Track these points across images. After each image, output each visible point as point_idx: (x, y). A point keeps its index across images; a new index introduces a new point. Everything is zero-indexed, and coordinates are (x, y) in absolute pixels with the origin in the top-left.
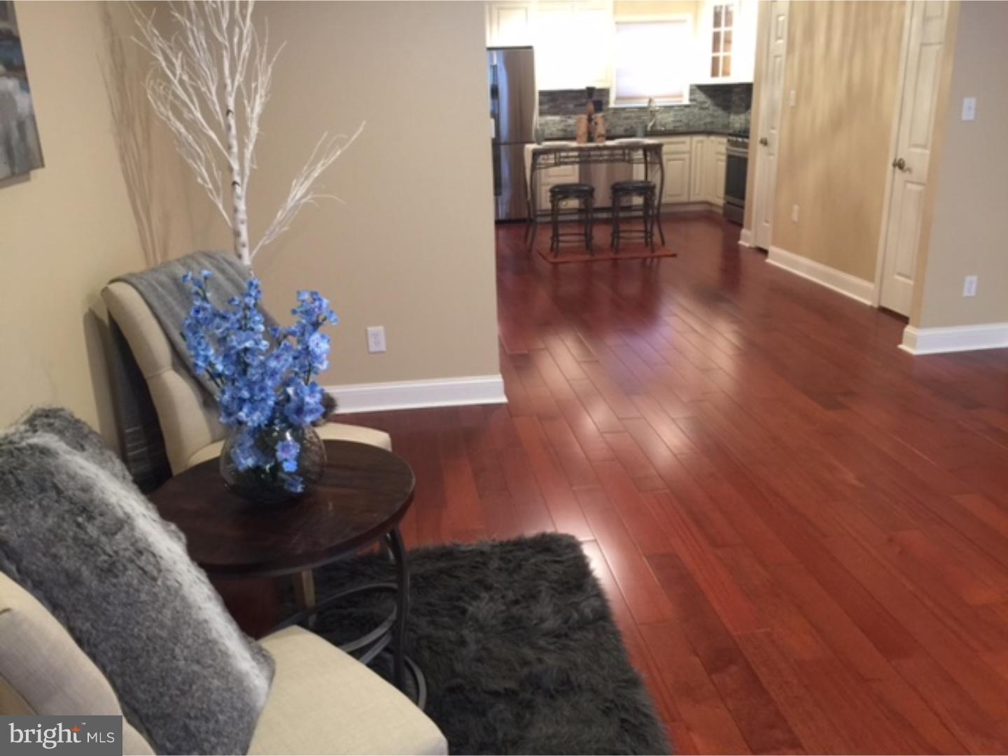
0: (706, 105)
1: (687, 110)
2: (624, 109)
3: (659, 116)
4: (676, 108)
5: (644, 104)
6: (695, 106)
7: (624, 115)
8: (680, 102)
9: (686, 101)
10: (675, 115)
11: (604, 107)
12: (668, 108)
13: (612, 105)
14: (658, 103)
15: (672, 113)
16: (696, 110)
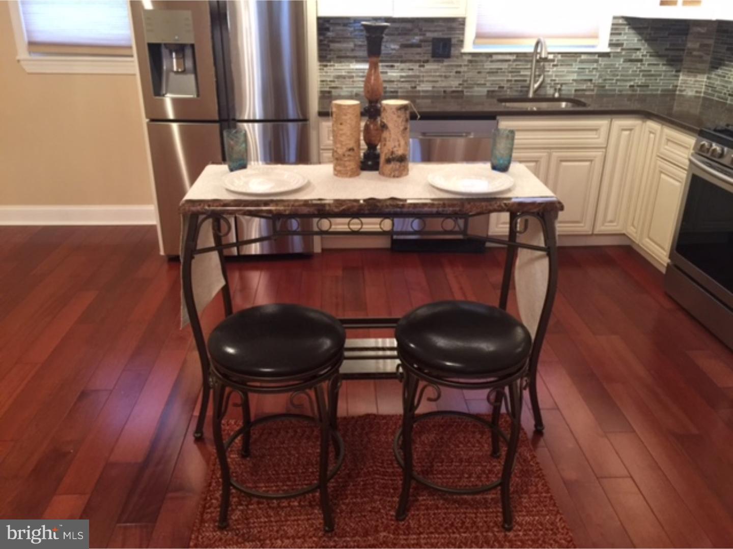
0: (639, 55)
1: (603, 62)
2: (490, 55)
3: (551, 71)
4: (583, 57)
5: (527, 47)
6: (617, 55)
7: (489, 66)
8: (593, 47)
9: (603, 46)
10: (581, 71)
11: (454, 51)
12: (569, 57)
13: (469, 47)
14: (553, 46)
15: (575, 67)
16: (619, 63)
